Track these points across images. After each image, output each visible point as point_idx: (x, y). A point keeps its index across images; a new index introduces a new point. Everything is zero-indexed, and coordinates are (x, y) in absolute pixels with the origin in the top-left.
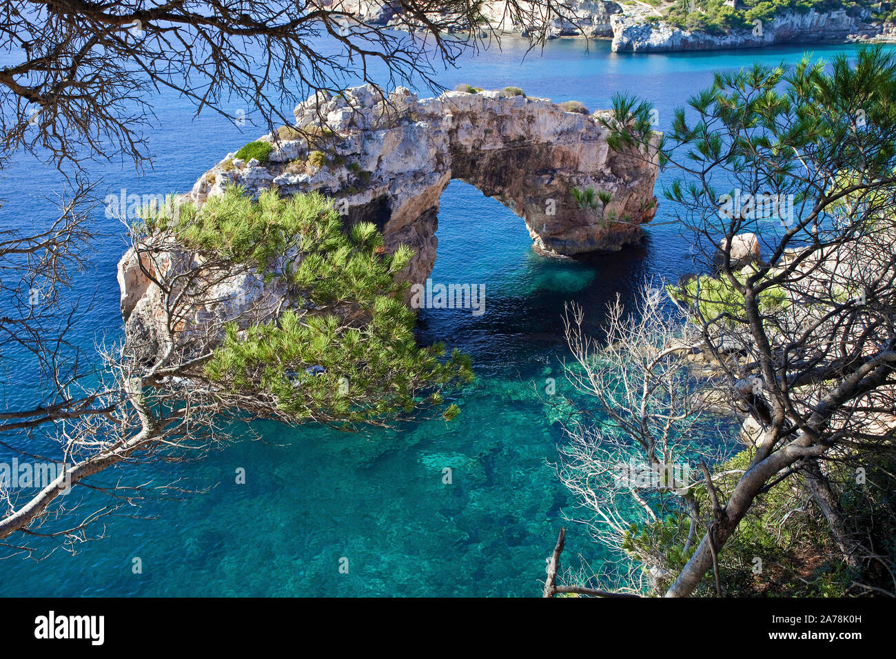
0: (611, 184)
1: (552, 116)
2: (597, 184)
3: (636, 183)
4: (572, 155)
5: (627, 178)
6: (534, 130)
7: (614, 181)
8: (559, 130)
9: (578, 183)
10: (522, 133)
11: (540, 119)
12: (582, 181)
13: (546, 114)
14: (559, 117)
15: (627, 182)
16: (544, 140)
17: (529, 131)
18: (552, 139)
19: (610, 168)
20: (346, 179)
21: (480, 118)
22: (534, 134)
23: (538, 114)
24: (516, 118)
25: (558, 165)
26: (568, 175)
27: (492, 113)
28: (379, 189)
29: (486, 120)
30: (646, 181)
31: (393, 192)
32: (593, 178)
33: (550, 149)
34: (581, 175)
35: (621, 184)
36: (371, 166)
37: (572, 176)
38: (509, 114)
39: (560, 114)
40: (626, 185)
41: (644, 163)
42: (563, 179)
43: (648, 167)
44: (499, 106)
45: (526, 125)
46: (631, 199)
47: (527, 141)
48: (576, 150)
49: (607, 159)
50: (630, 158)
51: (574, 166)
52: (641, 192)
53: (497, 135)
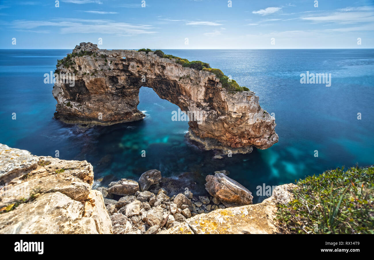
0: (205, 112)
1: (176, 67)
2: (198, 109)
3: (223, 117)
4: (186, 90)
5: (219, 112)
6: (165, 72)
8: (181, 76)
9: (190, 106)
10: (159, 73)
11: (168, 68)
12: (191, 105)
13: (174, 66)
14: (181, 69)
15: (218, 115)
16: (173, 79)
17: (162, 72)
18: (177, 80)
19: (208, 103)
20: (72, 71)
21: (145, 63)
22: (165, 74)
23: (167, 65)
24: (156, 65)
25: (184, 94)
26: (186, 99)
27: (150, 62)
28: (79, 77)
29: (149, 65)
30: (231, 119)
31: (84, 79)
32: (196, 105)
33: (178, 84)
34: (192, 102)
35: (213, 114)
36: (78, 69)
37: (188, 101)
38: (154, 63)
39: (181, 67)
40: (218, 116)
41: (226, 106)
42: (185, 101)
43: (228, 110)
44: (151, 59)
45: (161, 70)
46: (225, 126)
47: (163, 77)
48: (188, 87)
49: (205, 97)
50: (219, 101)
51: (190, 96)
52: (230, 125)
53: (154, 72)
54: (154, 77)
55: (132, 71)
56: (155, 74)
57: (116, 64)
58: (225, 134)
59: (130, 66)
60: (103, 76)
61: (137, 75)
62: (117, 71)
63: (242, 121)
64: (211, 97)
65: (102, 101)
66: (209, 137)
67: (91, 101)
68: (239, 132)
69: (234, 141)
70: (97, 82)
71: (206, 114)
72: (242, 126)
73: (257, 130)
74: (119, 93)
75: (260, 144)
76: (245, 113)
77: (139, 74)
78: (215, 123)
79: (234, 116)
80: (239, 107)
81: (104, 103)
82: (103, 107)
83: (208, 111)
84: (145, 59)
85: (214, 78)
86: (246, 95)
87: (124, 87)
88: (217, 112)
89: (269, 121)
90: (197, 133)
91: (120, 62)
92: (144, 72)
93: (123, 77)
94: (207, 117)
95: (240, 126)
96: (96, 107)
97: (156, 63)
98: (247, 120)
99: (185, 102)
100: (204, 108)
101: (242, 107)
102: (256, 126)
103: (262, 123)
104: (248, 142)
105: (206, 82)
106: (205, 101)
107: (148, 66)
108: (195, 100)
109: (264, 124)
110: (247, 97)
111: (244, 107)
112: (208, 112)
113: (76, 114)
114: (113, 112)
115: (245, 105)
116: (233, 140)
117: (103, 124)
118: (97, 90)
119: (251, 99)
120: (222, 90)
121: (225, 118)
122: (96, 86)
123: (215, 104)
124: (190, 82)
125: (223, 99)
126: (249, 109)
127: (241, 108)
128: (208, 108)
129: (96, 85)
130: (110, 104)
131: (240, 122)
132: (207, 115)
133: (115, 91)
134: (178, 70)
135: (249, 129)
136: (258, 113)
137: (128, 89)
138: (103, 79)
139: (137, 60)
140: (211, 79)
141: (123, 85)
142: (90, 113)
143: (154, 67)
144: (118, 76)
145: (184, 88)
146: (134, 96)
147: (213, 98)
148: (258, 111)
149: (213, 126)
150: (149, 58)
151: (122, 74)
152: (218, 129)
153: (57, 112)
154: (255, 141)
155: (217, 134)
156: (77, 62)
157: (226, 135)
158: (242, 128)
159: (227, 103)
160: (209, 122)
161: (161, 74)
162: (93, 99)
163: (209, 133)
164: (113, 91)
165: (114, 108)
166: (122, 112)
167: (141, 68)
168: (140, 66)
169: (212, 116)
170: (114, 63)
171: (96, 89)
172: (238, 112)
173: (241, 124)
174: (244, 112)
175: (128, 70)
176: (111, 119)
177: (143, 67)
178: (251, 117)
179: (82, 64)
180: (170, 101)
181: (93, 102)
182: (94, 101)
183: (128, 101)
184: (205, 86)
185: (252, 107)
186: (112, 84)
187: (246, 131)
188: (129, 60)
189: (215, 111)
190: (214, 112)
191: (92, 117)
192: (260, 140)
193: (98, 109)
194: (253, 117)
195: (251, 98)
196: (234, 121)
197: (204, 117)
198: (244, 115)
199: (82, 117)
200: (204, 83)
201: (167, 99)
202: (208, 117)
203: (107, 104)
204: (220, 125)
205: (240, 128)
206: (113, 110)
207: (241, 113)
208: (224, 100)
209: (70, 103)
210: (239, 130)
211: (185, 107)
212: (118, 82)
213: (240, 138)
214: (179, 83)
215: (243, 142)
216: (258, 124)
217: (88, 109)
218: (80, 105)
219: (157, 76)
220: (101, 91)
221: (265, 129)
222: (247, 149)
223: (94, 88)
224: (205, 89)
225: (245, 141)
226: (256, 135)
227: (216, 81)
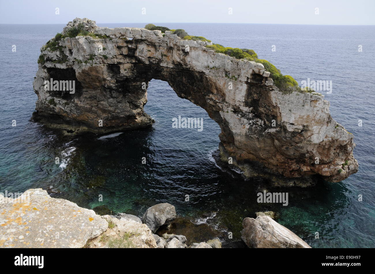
0: (246, 121)
1: (205, 53)
2: (235, 115)
3: (272, 131)
5: (267, 123)
6: (188, 59)
7: (249, 119)
8: (211, 66)
9: (222, 110)
10: (179, 60)
11: (193, 54)
12: (225, 109)
13: (201, 52)
14: (213, 56)
15: (266, 127)
16: (199, 69)
17: (184, 60)
19: (251, 108)
20: (60, 56)
21: (160, 46)
22: (188, 63)
23: (191, 49)
24: (175, 49)
25: (215, 91)
26: (217, 101)
27: (167, 44)
28: (68, 64)
29: (165, 48)
30: (285, 133)
31: (74, 68)
32: (233, 110)
33: (206, 78)
34: (227, 105)
35: (258, 124)
36: (67, 53)
37: (220, 103)
38: (172, 46)
39: (212, 53)
40: (265, 129)
41: (279, 114)
42: (216, 103)
43: (281, 120)
44: (169, 40)
45: (182, 56)
46: (275, 144)
47: (184, 67)
48: (220, 83)
49: (246, 99)
50: (268, 106)
51: (223, 95)
52: (283, 142)
53: (171, 59)
54: (171, 66)
55: (140, 58)
56: (173, 63)
57: (119, 48)
58: (275, 156)
59: (138, 50)
60: (101, 64)
61: (147, 63)
62: (121, 57)
63: (302, 138)
64: (256, 99)
65: (96, 99)
66: (250, 159)
67: (81, 97)
68: (297, 154)
69: (289, 167)
70: (91, 71)
71: (247, 124)
72: (302, 146)
73: (325, 152)
74: (120, 88)
75: (328, 174)
76: (307, 126)
77: (150, 62)
78: (261, 139)
79: (290, 129)
80: (298, 116)
81: (99, 101)
82: (96, 107)
83: (250, 119)
84: (160, 41)
85: (261, 71)
86: (310, 98)
87: (127, 79)
88: (265, 122)
89: (345, 139)
90: (232, 152)
91: (125, 45)
92: (157, 59)
93: (128, 66)
94: (248, 129)
95: (299, 145)
96: (88, 106)
97: (176, 47)
98: (310, 136)
99: (214, 105)
100: (245, 114)
101: (304, 116)
102: (324, 146)
103: (333, 141)
104: (310, 170)
105: (249, 77)
106: (246, 104)
107: (163, 50)
108: (231, 102)
109: (336, 144)
110: (311, 102)
111: (305, 117)
112: (251, 122)
113: (61, 115)
114: (109, 115)
115: (308, 114)
116: (287, 165)
117: (95, 130)
118: (90, 82)
119: (317, 105)
120: (273, 90)
121: (276, 131)
122: (90, 77)
123: (261, 110)
124: (224, 75)
125: (274, 102)
126: (314, 120)
127: (302, 118)
128: (251, 115)
129: (90, 75)
130: (106, 103)
131: (300, 138)
132: (249, 126)
133: (114, 85)
134: (206, 57)
135: (313, 150)
136: (327, 126)
137: (133, 83)
138: (99, 67)
139: (149, 42)
140: (256, 73)
141: (126, 76)
142: (79, 115)
143: (172, 52)
144: (120, 63)
145: (215, 83)
146: (140, 91)
147: (259, 100)
148: (328, 123)
149: (257, 143)
150: (166, 39)
151: (125, 60)
152: (264, 147)
153: (36, 111)
154: (322, 169)
155: (263, 155)
156: (68, 44)
157: (277, 157)
158: (302, 148)
159: (280, 110)
160: (251, 137)
161: (182, 62)
162: (85, 96)
163: (250, 153)
164: (112, 85)
165: (111, 109)
166: (122, 115)
167: (153, 53)
168: (152, 49)
169: (256, 127)
170: (116, 46)
171: (88, 81)
172: (296, 124)
173: (301, 142)
174: (305, 124)
175: (134, 56)
176: (107, 125)
177: (156, 52)
178: (316, 132)
179: (74, 47)
180: (192, 101)
181: (83, 100)
182: (86, 97)
183: (131, 100)
184: (247, 83)
185: (318, 117)
186: (111, 75)
187: (308, 153)
188: (138, 41)
189: (260, 120)
190: (260, 122)
191: (81, 120)
192: (329, 167)
193: (90, 109)
194: (319, 132)
195: (318, 103)
196: (289, 137)
197: (244, 128)
198: (305, 129)
199: (68, 119)
200: (246, 78)
201: (189, 98)
202: (250, 129)
203: (102, 102)
204: (269, 141)
205: (299, 147)
206: (110, 112)
207: (302, 125)
208: (275, 105)
209: (53, 99)
210: (297, 151)
211: (215, 111)
212: (120, 72)
213: (298, 162)
214: (207, 76)
215: (303, 169)
216: (327, 143)
217: (76, 109)
218: (66, 104)
219: (175, 65)
220: (96, 85)
221: (338, 151)
222: (308, 180)
223: (87, 80)
224: (248, 87)
225: (305, 169)
226: (323, 160)
227: (265, 75)
